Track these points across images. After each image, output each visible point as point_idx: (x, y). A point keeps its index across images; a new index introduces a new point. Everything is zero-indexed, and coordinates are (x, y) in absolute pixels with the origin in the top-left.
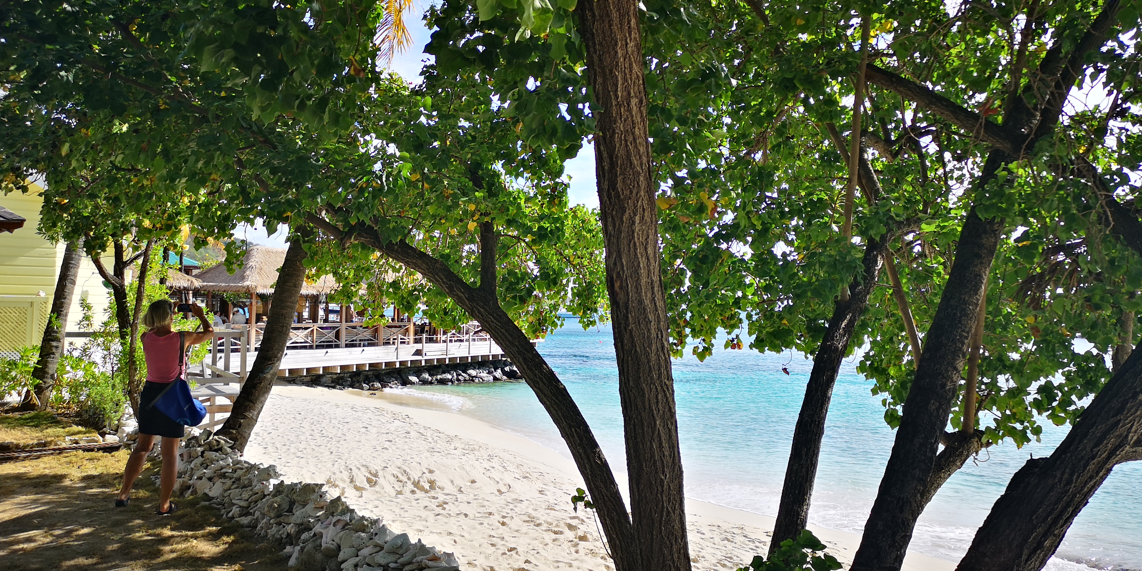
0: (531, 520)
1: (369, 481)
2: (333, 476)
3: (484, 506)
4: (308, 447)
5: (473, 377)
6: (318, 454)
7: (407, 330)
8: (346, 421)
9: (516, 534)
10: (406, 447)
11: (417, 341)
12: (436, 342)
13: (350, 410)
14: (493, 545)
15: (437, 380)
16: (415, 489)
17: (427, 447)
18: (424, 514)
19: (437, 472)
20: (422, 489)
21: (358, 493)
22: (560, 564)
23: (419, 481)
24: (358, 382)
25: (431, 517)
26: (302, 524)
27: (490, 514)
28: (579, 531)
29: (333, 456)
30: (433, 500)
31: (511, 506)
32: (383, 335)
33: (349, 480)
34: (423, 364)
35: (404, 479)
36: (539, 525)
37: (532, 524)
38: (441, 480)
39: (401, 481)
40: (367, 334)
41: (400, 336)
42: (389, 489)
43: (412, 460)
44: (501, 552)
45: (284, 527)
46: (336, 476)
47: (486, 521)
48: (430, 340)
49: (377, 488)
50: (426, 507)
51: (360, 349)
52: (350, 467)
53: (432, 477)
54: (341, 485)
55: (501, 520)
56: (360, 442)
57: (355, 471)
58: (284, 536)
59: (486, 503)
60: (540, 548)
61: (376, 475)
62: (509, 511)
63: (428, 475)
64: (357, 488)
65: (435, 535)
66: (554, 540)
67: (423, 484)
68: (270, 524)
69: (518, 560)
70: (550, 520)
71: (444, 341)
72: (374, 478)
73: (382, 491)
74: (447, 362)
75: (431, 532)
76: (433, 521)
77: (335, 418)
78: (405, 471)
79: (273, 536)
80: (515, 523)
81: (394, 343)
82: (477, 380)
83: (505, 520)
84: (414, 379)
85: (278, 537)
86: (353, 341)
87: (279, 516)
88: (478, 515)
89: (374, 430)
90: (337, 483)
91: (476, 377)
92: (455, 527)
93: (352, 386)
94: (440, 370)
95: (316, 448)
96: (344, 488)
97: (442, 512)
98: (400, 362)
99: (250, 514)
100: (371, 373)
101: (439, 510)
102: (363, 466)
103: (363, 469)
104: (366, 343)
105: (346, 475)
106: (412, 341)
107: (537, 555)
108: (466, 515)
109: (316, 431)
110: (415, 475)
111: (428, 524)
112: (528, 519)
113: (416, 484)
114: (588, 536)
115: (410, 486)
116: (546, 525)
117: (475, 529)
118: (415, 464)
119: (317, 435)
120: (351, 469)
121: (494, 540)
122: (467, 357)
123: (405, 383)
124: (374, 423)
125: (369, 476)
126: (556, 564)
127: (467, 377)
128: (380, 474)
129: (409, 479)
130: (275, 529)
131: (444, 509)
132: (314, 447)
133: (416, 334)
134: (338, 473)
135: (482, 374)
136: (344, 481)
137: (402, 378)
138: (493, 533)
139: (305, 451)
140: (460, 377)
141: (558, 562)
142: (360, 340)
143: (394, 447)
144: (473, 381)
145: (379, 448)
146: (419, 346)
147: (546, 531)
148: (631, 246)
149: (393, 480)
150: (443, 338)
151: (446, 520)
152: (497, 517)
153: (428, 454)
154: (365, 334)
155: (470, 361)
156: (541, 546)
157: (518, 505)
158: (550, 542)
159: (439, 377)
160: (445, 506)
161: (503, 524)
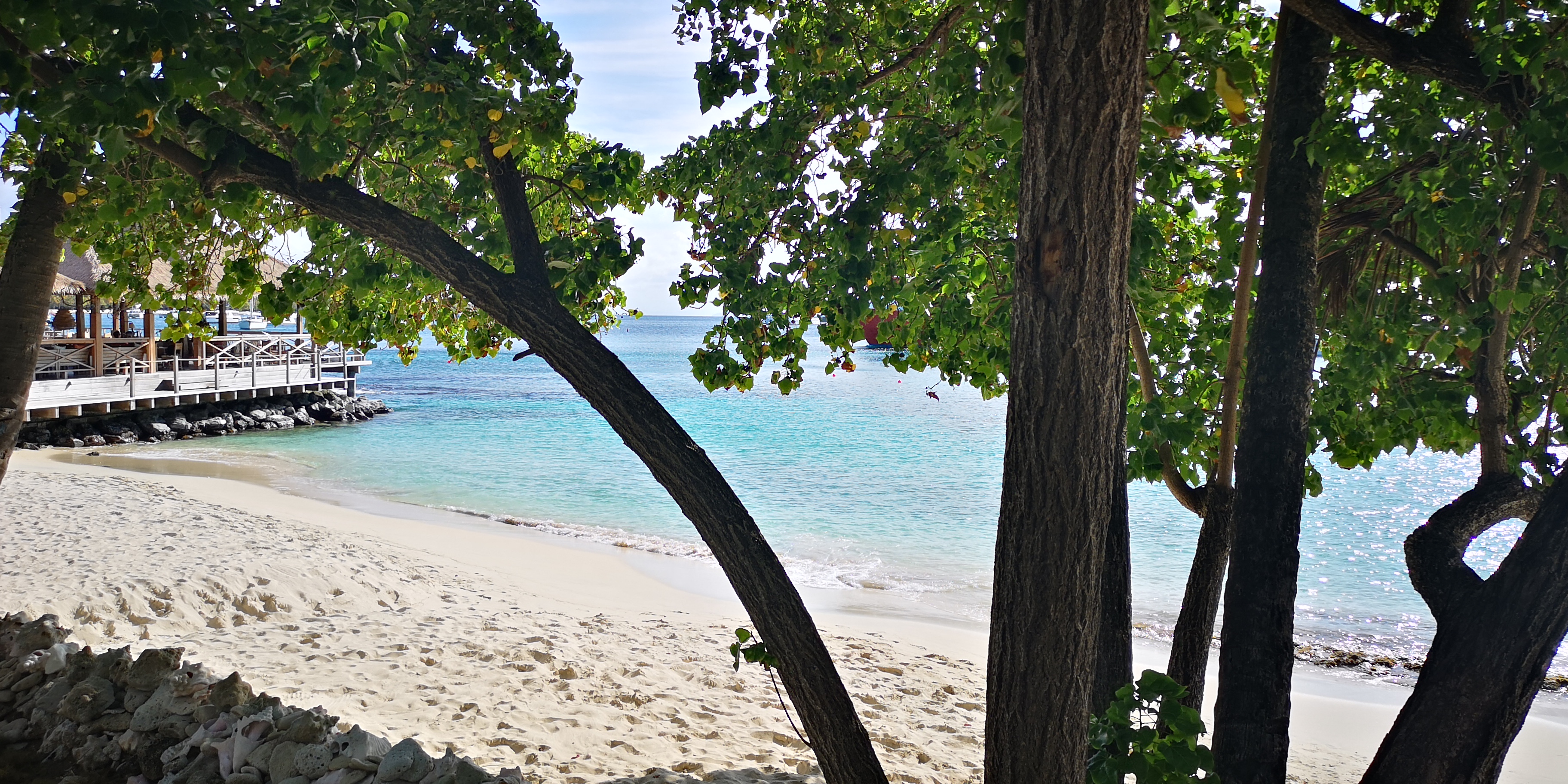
0: (472, 652)
1: (154, 606)
2: (86, 604)
3: (385, 635)
4: (21, 554)
5: (261, 421)
6: (44, 566)
7: (145, 350)
8: (74, 503)
9: (459, 679)
10: (205, 544)
11: (161, 368)
12: (195, 367)
13: (70, 483)
14: (431, 703)
15: (200, 427)
16: (241, 613)
17: (242, 541)
18: (287, 659)
19: (274, 583)
20: (252, 611)
21: (137, 629)
22: (559, 724)
23: (245, 600)
24: (63, 435)
25: (303, 665)
26: (155, 731)
27: (401, 647)
28: (555, 662)
29: (75, 568)
30: (292, 633)
31: (429, 631)
32: (103, 357)
33: (116, 608)
34: (177, 403)
35: (218, 598)
36: (488, 658)
37: (476, 658)
38: (283, 594)
39: (212, 602)
40: (74, 357)
41: (135, 360)
42: (192, 616)
43: (224, 565)
44: (450, 714)
45: (110, 738)
46: (93, 603)
47: (400, 661)
48: (184, 366)
49: (172, 617)
50: (283, 646)
51: (64, 382)
52: (115, 584)
53: (267, 591)
54: (105, 617)
55: (425, 656)
56: (116, 539)
57: (126, 592)
58: (115, 757)
59: (385, 630)
60: (510, 697)
61: (166, 595)
62: (429, 640)
63: (260, 588)
64: (134, 621)
65: (323, 695)
66: (526, 682)
67: (253, 603)
68: (77, 735)
69: (486, 726)
70: (502, 649)
71: (209, 367)
72: (163, 601)
73: (182, 622)
74: (217, 399)
75: (314, 691)
76: (307, 671)
77: (53, 500)
78: (217, 585)
79: (90, 758)
80: (450, 659)
81: (122, 372)
82: (268, 426)
83: (430, 655)
84: (162, 427)
85: (102, 759)
86: (51, 368)
87: (94, 718)
88: (381, 652)
89: (135, 518)
90: (95, 614)
91: (264, 420)
92: (352, 678)
93: (54, 443)
94: (206, 412)
95: (39, 556)
96: (110, 623)
97: (315, 652)
98: (138, 402)
99: (20, 715)
100: (86, 420)
101: (308, 649)
102: (139, 581)
103: (140, 587)
104: (71, 371)
105: (109, 600)
106: (153, 367)
107: (513, 712)
108: (362, 655)
109: (26, 525)
110: (237, 590)
111: (301, 676)
112: (466, 650)
113: (241, 605)
114: (576, 669)
115: (230, 610)
116: (500, 658)
117: (387, 676)
118: (231, 571)
119: (31, 532)
120: (118, 589)
121: (433, 694)
122: (251, 391)
123: (146, 435)
124: (129, 504)
125: (154, 597)
126: (552, 725)
127: (252, 423)
128: (174, 592)
129: (226, 597)
130: (90, 744)
131: (316, 646)
132: (34, 554)
133: (159, 355)
134: (95, 598)
135: (275, 417)
136: (109, 610)
137: (141, 427)
138: (421, 681)
139: (18, 562)
140: (240, 422)
141: (552, 720)
142: (62, 368)
143: (184, 545)
144: (263, 428)
145: (157, 548)
146: (167, 376)
147: (504, 667)
148: (1106, 175)
149: (197, 600)
150: (208, 361)
151: (330, 666)
152: (413, 654)
153: (249, 553)
154: (70, 357)
155: (255, 396)
156: (510, 694)
157: (439, 627)
158: (520, 686)
159: (204, 423)
160: (316, 640)
161: (429, 662)
